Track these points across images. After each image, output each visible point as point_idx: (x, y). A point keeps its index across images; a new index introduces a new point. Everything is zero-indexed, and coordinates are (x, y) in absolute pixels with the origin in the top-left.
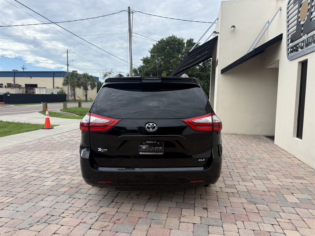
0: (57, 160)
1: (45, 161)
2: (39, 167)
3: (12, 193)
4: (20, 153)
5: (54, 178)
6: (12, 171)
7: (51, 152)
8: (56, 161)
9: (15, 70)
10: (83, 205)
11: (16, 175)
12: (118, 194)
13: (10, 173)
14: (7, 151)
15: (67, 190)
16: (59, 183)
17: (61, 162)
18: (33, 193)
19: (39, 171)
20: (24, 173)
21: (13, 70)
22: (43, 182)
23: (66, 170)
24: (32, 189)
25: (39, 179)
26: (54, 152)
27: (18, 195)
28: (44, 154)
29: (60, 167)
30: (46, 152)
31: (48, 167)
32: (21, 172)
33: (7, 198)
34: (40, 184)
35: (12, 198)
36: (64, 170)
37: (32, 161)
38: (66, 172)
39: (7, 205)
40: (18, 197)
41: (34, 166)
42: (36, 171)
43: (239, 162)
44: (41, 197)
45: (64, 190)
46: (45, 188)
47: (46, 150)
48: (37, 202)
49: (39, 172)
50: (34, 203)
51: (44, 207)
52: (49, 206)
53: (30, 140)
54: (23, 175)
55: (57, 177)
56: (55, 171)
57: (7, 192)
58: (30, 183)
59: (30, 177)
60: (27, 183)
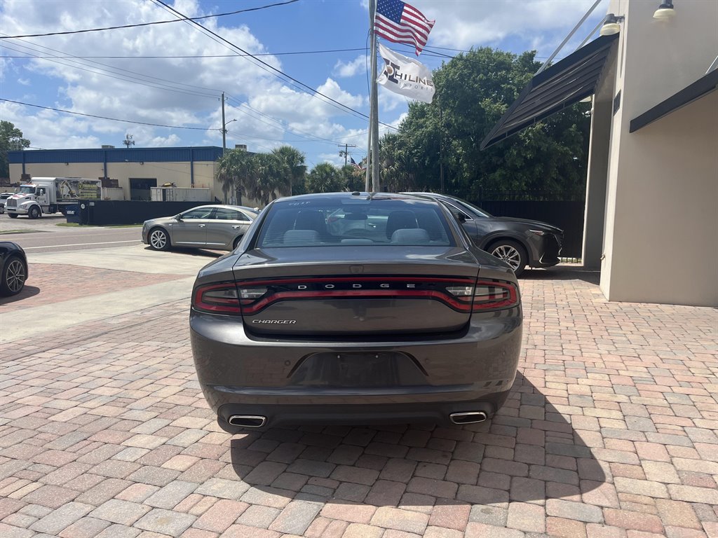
0: (177, 370)
1: (146, 372)
2: (126, 387)
3: (37, 468)
4: (88, 346)
5: (160, 423)
6: (54, 396)
7: (165, 345)
8: (172, 372)
9: (108, 146)
10: (227, 524)
11: (62, 410)
12: (335, 487)
13: (47, 405)
14: (58, 341)
15: (189, 464)
16: (169, 442)
17: (187, 375)
18: (94, 470)
19: (125, 400)
20: (85, 405)
21: (103, 146)
22: (129, 435)
23: (195, 399)
24: (93, 457)
25: (121, 425)
26: (174, 345)
27: (50, 476)
28: (146, 350)
29: (181, 388)
30: (154, 344)
31: (149, 388)
32: (78, 403)
33: (21, 483)
34: (117, 441)
35: (34, 486)
36: (191, 400)
37: (112, 368)
38: (195, 405)
39: (16, 509)
40: (49, 482)
41: (114, 384)
42: (114, 400)
43: (705, 392)
44: (112, 486)
45: (179, 463)
46: (128, 456)
47: (154, 338)
48: (97, 501)
49: (122, 404)
50: (88, 508)
51: (113, 523)
52: (128, 521)
53: (120, 312)
54: (79, 411)
55: (166, 422)
56: (165, 400)
57: (26, 465)
58: (93, 438)
59: (96, 417)
60: (85, 436)
